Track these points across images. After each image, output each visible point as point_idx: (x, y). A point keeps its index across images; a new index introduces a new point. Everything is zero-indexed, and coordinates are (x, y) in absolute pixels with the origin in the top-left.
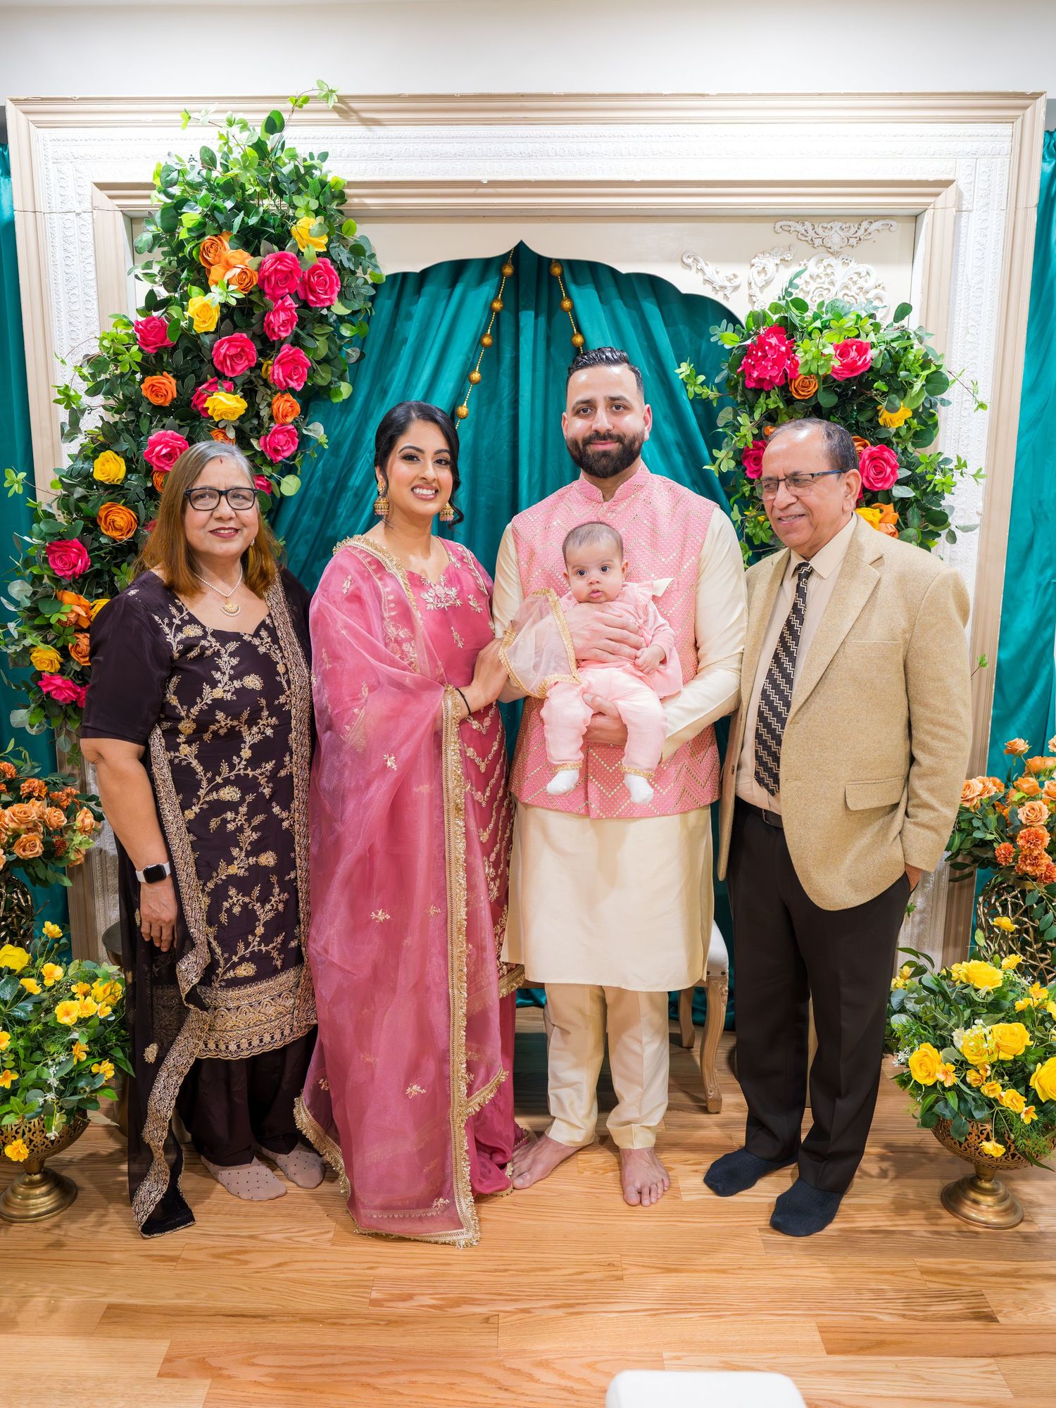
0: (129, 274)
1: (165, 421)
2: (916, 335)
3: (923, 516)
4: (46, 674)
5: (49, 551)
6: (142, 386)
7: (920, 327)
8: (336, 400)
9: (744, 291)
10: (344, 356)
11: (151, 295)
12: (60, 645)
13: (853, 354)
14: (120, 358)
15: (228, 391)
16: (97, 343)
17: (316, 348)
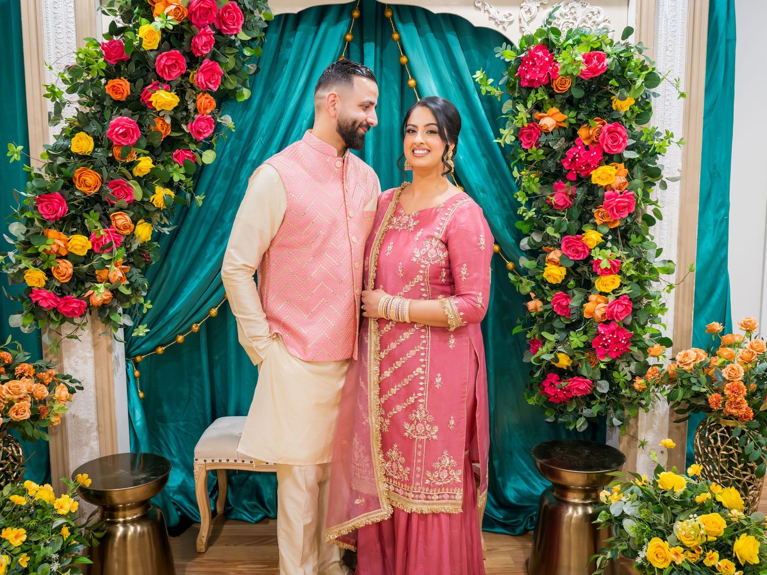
0: (98, 10)
1: (122, 111)
2: (637, 48)
3: (644, 171)
4: (36, 289)
5: (39, 202)
6: (106, 87)
7: (640, 43)
8: (240, 100)
9: (516, 24)
10: (245, 69)
11: (113, 24)
12: (45, 267)
13: (595, 61)
14: (91, 67)
15: (166, 90)
16: (76, 56)
17: (227, 63)
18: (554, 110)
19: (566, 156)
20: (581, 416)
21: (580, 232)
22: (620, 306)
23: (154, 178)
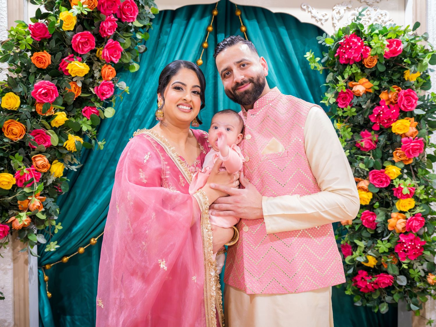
1: (43, 77)
2: (423, 37)
3: (427, 124)
6: (32, 58)
7: (426, 33)
8: (132, 71)
9: (330, 22)
10: (137, 49)
11: (39, 11)
13: (394, 46)
14: (20, 42)
15: (79, 61)
16: (8, 34)
17: (124, 44)
18: (364, 80)
19: (372, 113)
20: (383, 302)
21: (384, 168)
22: (417, 222)
23: (67, 129)
